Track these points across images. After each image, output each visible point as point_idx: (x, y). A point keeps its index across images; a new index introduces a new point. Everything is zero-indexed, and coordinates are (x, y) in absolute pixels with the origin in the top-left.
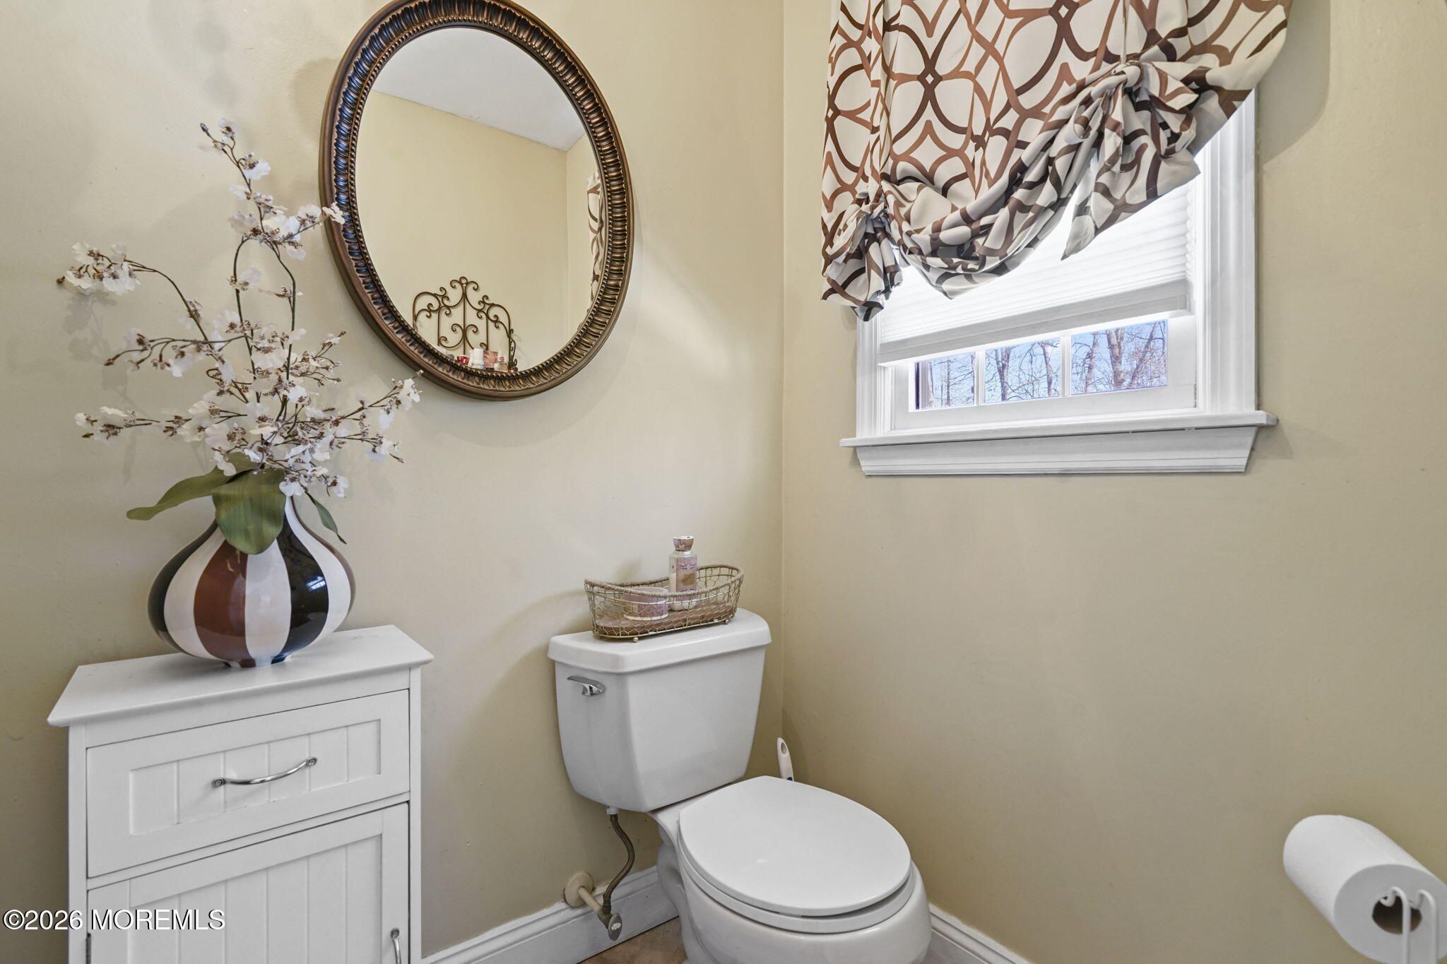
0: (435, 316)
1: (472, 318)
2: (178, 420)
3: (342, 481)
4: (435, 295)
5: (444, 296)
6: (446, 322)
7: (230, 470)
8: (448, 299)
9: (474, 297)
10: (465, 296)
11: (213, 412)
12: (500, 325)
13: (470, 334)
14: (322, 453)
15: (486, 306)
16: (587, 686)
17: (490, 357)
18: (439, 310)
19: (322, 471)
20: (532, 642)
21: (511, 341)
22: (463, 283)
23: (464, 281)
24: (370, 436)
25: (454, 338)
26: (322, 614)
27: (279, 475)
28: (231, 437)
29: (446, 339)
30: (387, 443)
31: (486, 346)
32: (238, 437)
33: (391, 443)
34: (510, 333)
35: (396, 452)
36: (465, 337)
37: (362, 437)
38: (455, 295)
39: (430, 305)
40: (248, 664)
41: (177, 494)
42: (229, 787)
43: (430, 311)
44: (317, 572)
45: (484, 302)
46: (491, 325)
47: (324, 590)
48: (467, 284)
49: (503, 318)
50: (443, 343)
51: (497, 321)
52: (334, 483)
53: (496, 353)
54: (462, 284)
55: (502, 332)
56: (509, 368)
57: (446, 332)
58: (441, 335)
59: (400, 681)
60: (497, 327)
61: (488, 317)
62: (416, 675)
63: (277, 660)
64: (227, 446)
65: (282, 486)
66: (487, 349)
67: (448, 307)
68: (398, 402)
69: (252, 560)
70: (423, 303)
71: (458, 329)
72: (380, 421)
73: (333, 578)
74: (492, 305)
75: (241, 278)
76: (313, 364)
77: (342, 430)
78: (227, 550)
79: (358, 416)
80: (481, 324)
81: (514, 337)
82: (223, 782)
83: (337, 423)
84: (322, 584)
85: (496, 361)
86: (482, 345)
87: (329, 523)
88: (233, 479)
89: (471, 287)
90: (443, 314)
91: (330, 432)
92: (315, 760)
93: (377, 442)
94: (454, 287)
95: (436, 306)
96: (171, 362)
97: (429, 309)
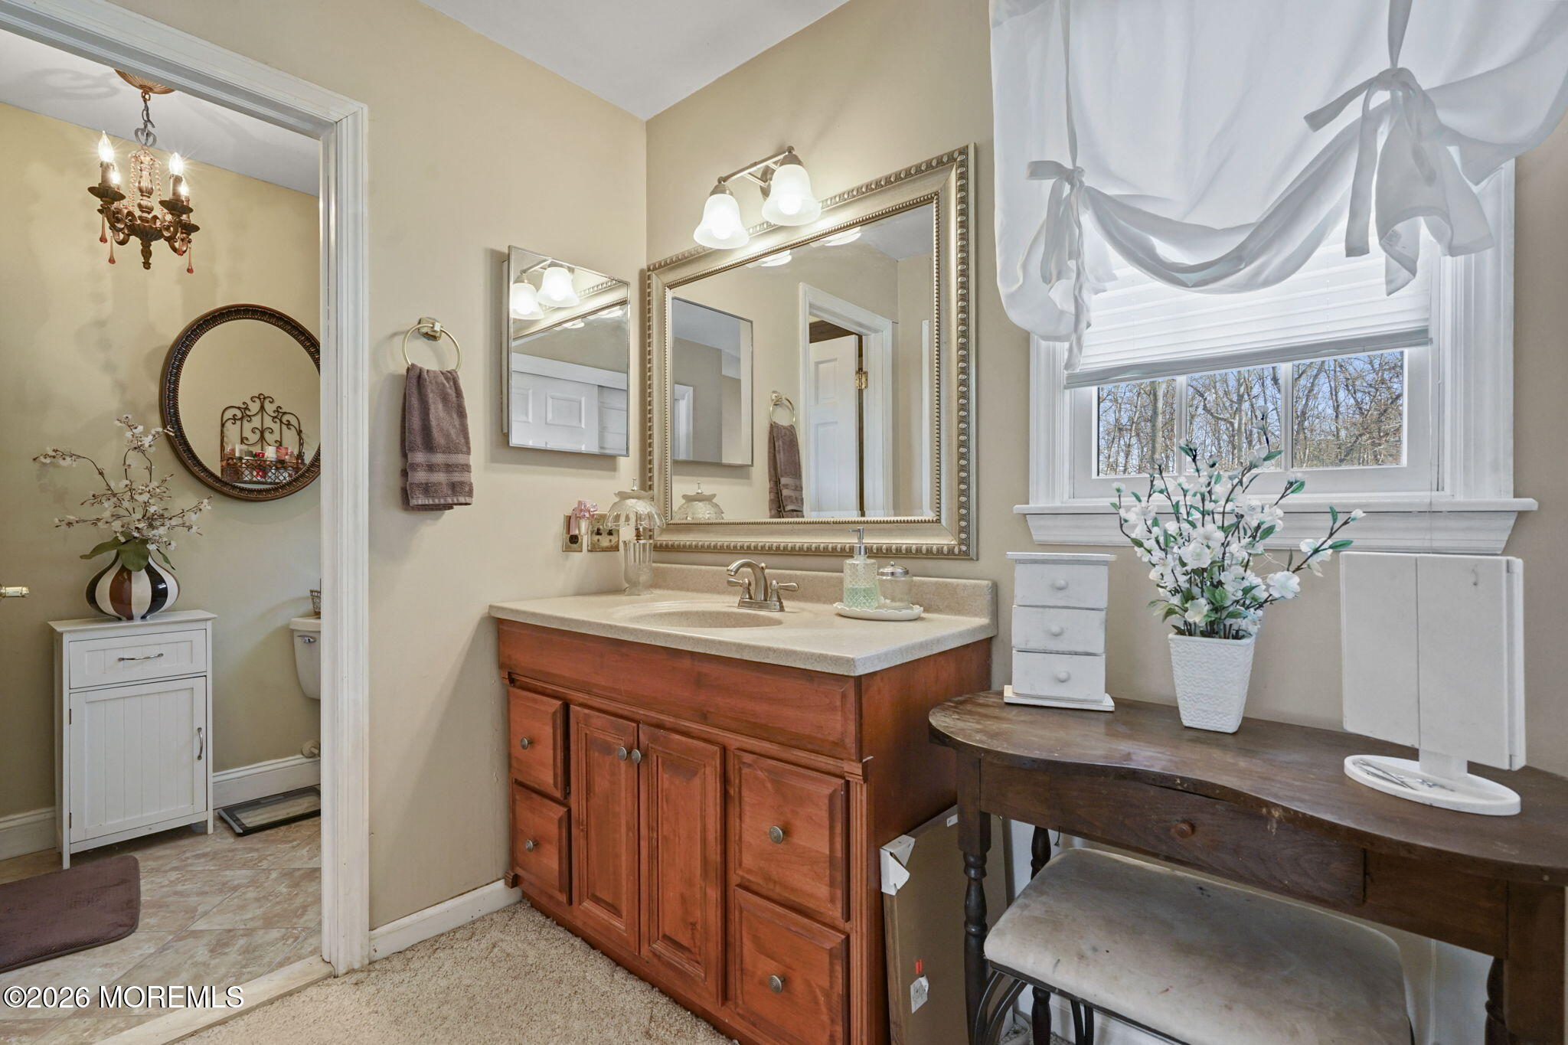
0: (238, 423)
1: (268, 422)
2: (98, 520)
3: (173, 543)
4: (239, 408)
5: (247, 408)
6: (247, 426)
7: (123, 540)
8: (249, 410)
9: (270, 408)
10: (262, 408)
11: (113, 516)
12: (291, 427)
13: (267, 435)
14: (162, 531)
15: (279, 415)
16: (307, 639)
17: (283, 451)
18: (242, 419)
19: (165, 539)
20: (280, 622)
21: (300, 438)
22: (262, 398)
23: (262, 397)
24: (187, 524)
25: (254, 438)
26: (164, 599)
27: (145, 541)
28: (123, 526)
29: (247, 439)
30: (195, 528)
31: (279, 444)
32: (126, 526)
33: (196, 528)
34: (299, 432)
35: (199, 531)
36: (262, 437)
37: (183, 525)
38: (255, 407)
39: (235, 415)
40: (130, 618)
41: (99, 549)
42: (125, 661)
43: (235, 419)
44: (163, 581)
45: (278, 412)
46: (284, 427)
47: (166, 589)
48: (264, 398)
49: (294, 421)
50: (245, 441)
51: (289, 424)
52: (170, 544)
53: (287, 448)
54: (260, 399)
55: (293, 432)
56: (297, 459)
57: (247, 433)
58: (244, 436)
59: (202, 625)
60: (289, 429)
61: (281, 422)
62: (209, 623)
63: (143, 617)
64: (121, 530)
65: (148, 546)
66: (281, 445)
67: (249, 416)
68: (200, 510)
69: (134, 574)
70: (229, 414)
71: (257, 431)
72: (193, 517)
73: (170, 583)
74: (285, 413)
75: (127, 463)
76: (158, 490)
77: (174, 522)
78: (123, 569)
79: (180, 515)
80: (276, 427)
81: (303, 436)
82: (123, 659)
83: (171, 519)
84: (165, 586)
85: (287, 454)
86: (276, 442)
87: (167, 560)
88: (124, 543)
89: (267, 401)
90: (245, 422)
91: (167, 523)
92: (162, 655)
93: (190, 528)
94: (254, 402)
95: (239, 415)
96: (104, 501)
97: (234, 418)
